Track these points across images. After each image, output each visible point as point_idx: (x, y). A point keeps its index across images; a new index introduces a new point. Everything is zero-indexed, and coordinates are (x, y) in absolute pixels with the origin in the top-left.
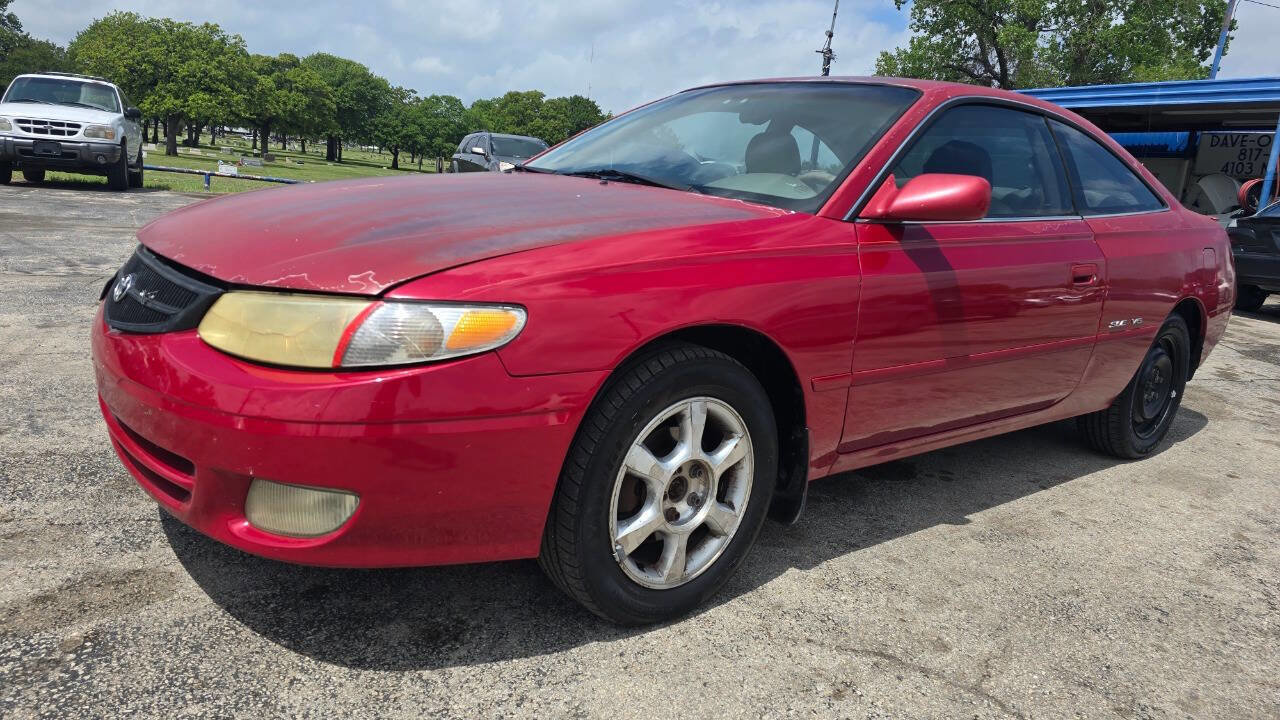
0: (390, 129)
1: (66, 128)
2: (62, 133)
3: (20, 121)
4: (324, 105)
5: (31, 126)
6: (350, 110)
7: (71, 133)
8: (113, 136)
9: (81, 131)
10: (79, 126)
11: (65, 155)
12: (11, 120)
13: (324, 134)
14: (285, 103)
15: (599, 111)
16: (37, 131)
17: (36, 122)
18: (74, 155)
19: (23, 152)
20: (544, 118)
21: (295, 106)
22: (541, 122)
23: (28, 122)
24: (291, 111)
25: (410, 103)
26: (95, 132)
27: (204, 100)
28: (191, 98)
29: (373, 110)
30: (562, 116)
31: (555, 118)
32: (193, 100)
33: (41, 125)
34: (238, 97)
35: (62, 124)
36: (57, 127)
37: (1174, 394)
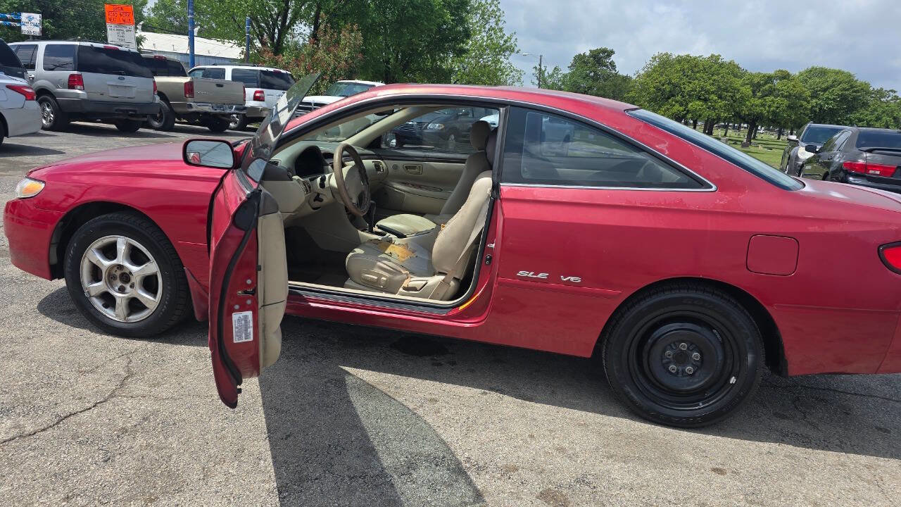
14: (770, 106)
21: (778, 108)
24: (774, 111)
37: (733, 380)
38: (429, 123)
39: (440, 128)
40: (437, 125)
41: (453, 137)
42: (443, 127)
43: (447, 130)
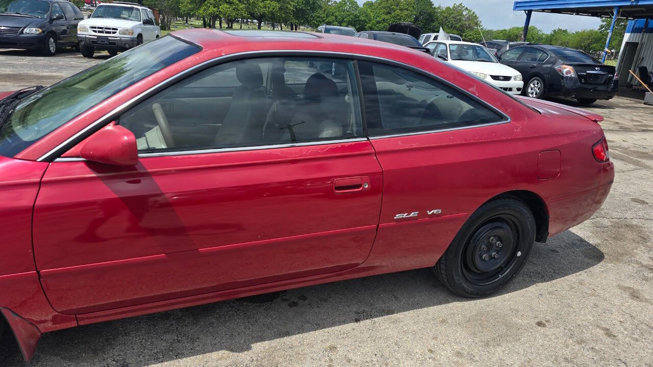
0: (320, 19)
1: (111, 31)
2: (110, 33)
3: (92, 27)
4: (287, 8)
5: (97, 30)
6: (302, 9)
7: (114, 33)
8: (133, 33)
9: (118, 31)
10: (117, 29)
11: (111, 43)
12: (88, 27)
13: (288, 22)
14: (269, 8)
15: (433, 4)
16: (99, 32)
17: (99, 28)
18: (114, 44)
19: (93, 42)
20: (401, 10)
21: (273, 9)
22: (399, 11)
23: (95, 28)
24: (271, 11)
25: (332, 5)
26: (125, 32)
27: (226, 8)
28: (221, 7)
29: (313, 9)
30: (411, 9)
31: (407, 9)
32: (222, 8)
33: (101, 29)
34: (242, 6)
35: (110, 29)
36: (108, 30)
37: (519, 254)
38: (25, 28)
39: (38, 32)
40: (34, 29)
41: (52, 40)
42: (41, 31)
43: (46, 33)
